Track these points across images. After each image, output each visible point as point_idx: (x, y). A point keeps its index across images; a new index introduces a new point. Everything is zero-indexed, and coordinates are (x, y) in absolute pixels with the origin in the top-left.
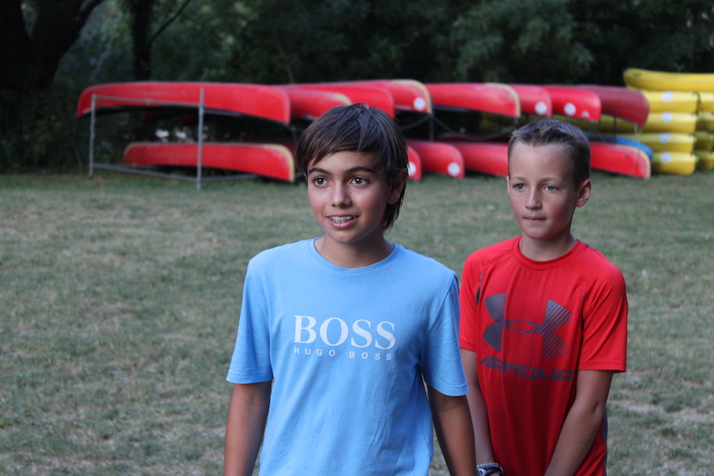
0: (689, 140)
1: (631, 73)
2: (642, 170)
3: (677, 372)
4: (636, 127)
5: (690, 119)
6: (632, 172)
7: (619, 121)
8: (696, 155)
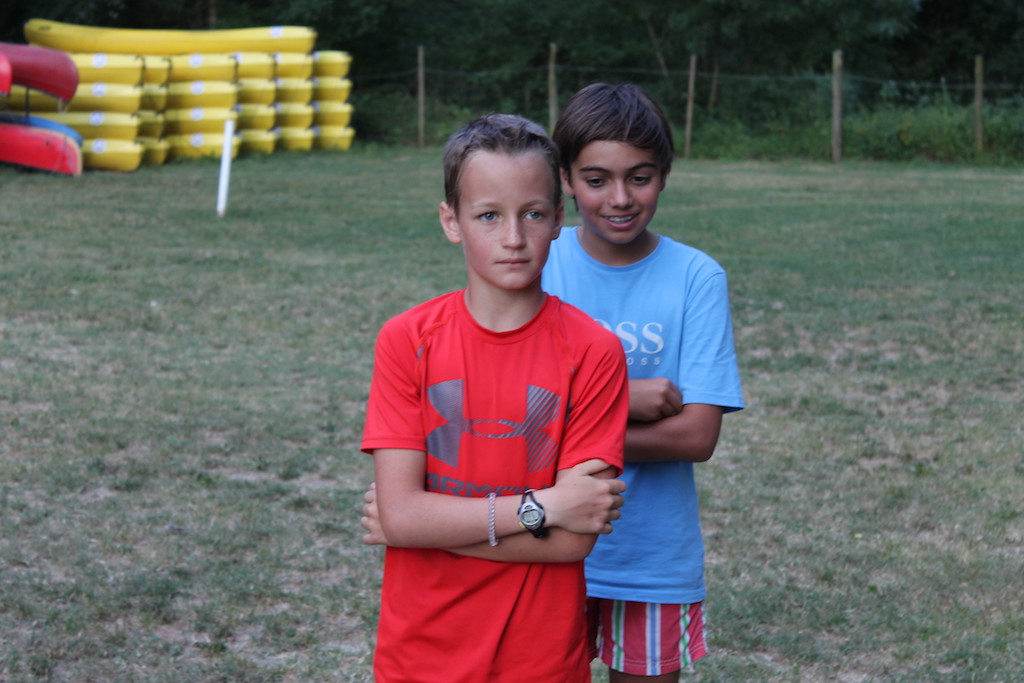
0: (130, 122)
1: (35, 25)
2: (70, 164)
3: (269, 429)
4: (60, 102)
5: (131, 93)
6: (56, 167)
7: (33, 93)
8: (142, 143)
